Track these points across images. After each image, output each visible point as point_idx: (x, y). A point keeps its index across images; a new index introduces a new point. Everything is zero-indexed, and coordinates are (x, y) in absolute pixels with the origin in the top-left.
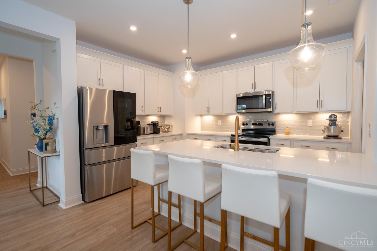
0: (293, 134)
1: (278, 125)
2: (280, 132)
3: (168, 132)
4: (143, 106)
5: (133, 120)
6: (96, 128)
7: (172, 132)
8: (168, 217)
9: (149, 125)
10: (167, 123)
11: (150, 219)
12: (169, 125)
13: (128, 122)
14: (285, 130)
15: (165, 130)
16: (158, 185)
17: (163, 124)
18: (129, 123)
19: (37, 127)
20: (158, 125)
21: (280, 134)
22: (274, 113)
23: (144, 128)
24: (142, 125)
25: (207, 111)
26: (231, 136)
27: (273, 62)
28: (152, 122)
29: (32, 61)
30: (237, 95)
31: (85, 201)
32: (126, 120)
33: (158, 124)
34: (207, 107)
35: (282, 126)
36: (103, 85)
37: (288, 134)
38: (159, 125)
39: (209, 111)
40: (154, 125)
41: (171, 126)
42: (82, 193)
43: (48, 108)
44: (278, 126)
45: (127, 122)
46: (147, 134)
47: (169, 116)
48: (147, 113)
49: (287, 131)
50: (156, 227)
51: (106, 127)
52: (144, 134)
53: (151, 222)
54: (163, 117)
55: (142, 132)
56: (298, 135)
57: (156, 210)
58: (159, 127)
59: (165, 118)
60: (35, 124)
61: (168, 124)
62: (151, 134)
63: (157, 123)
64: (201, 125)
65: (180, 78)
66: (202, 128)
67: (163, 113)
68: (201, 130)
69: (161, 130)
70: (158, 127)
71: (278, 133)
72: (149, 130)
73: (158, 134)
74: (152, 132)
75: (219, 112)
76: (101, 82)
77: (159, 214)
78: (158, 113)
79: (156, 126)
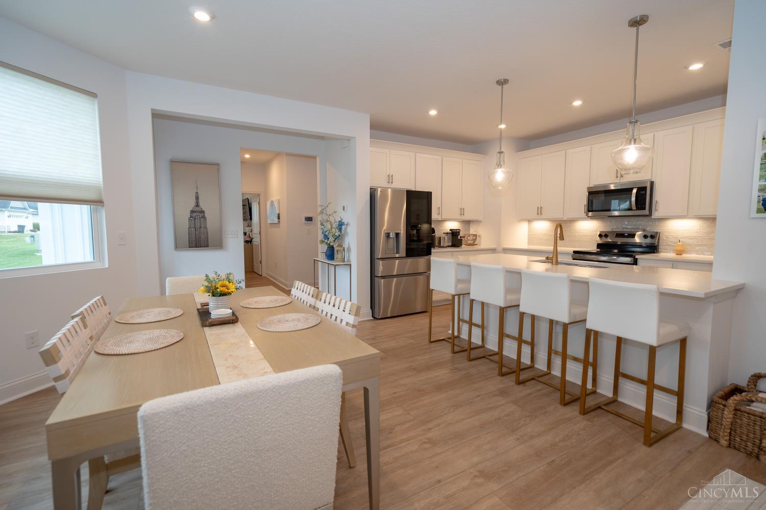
0: (690, 254)
1: (663, 237)
2: (666, 249)
3: (473, 245)
4: (439, 208)
5: (420, 227)
6: (387, 236)
7: (480, 245)
8: (467, 339)
9: (447, 233)
10: (472, 231)
11: (450, 338)
12: (475, 235)
13: (413, 230)
14: (675, 246)
15: (469, 242)
16: (459, 295)
17: (466, 233)
18: (415, 232)
19: (327, 233)
20: (459, 235)
21: (667, 253)
22: (653, 217)
23: (440, 238)
24: (437, 234)
25: (538, 214)
26: (572, 253)
27: (655, 133)
28: (451, 230)
29: (315, 158)
30: (588, 188)
31: (374, 318)
32: (411, 227)
33: (459, 232)
34: (538, 208)
35: (671, 240)
36: (392, 182)
37: (679, 253)
38: (461, 234)
39: (541, 214)
40: (454, 234)
41: (479, 236)
42: (371, 308)
43: (335, 212)
44: (664, 240)
45: (411, 229)
46: (443, 247)
47: (477, 222)
48: (444, 217)
49: (679, 248)
50: (456, 345)
51: (397, 235)
52: (440, 246)
53: (450, 340)
54: (467, 223)
55: (437, 244)
56: (700, 254)
57: (456, 334)
58: (461, 237)
59: (469, 224)
60: (325, 230)
61: (474, 233)
62: (448, 246)
63: (457, 231)
64: (529, 235)
65: (489, 178)
66: (531, 240)
67: (467, 217)
68: (529, 244)
69: (463, 242)
70: (459, 238)
71: (664, 251)
72: (447, 241)
73: (459, 247)
74: (450, 244)
75: (559, 216)
76: (390, 179)
77: (458, 337)
78: (458, 216)
79: (456, 235)
